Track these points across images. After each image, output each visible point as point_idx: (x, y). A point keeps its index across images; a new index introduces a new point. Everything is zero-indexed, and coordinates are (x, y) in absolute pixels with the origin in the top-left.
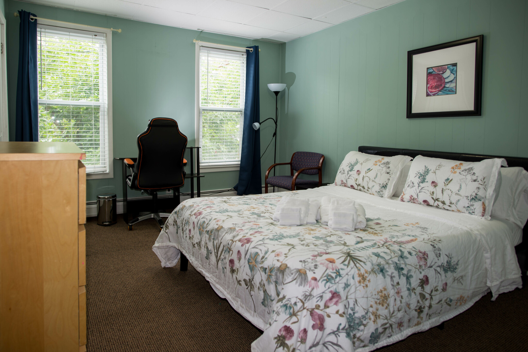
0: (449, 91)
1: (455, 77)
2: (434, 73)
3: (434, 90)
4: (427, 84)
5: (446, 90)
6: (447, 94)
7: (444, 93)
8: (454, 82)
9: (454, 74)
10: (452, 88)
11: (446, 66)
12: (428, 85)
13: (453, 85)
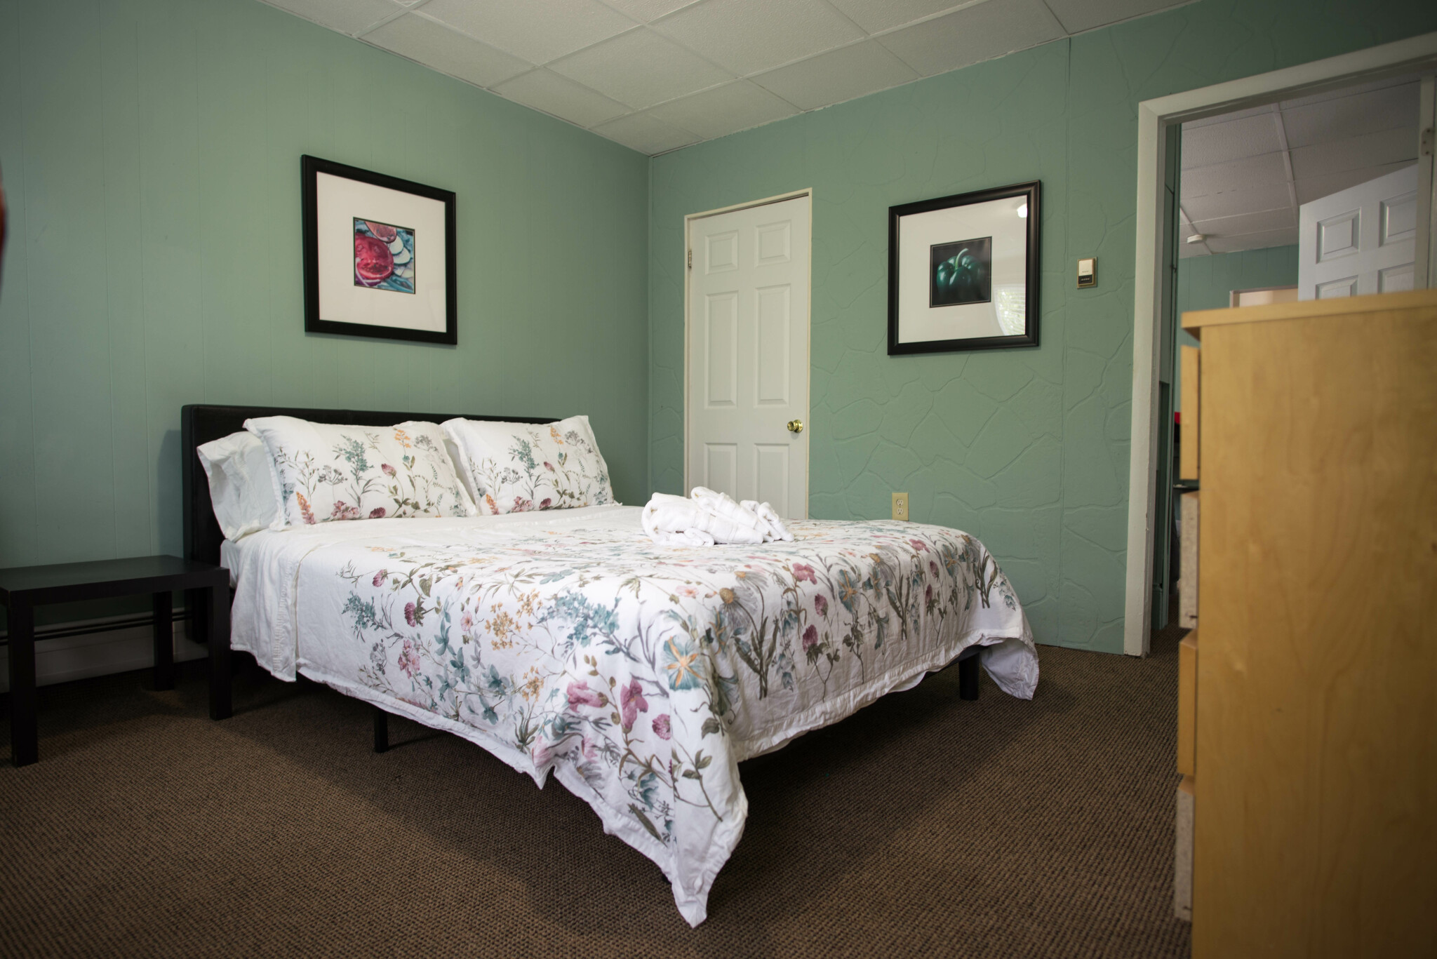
0: (402, 284)
1: (411, 259)
2: (369, 234)
3: (372, 276)
4: (355, 256)
5: (395, 281)
6: (398, 290)
7: (391, 286)
8: (410, 269)
9: (409, 251)
10: (407, 279)
11: (395, 229)
12: (358, 260)
13: (407, 274)
